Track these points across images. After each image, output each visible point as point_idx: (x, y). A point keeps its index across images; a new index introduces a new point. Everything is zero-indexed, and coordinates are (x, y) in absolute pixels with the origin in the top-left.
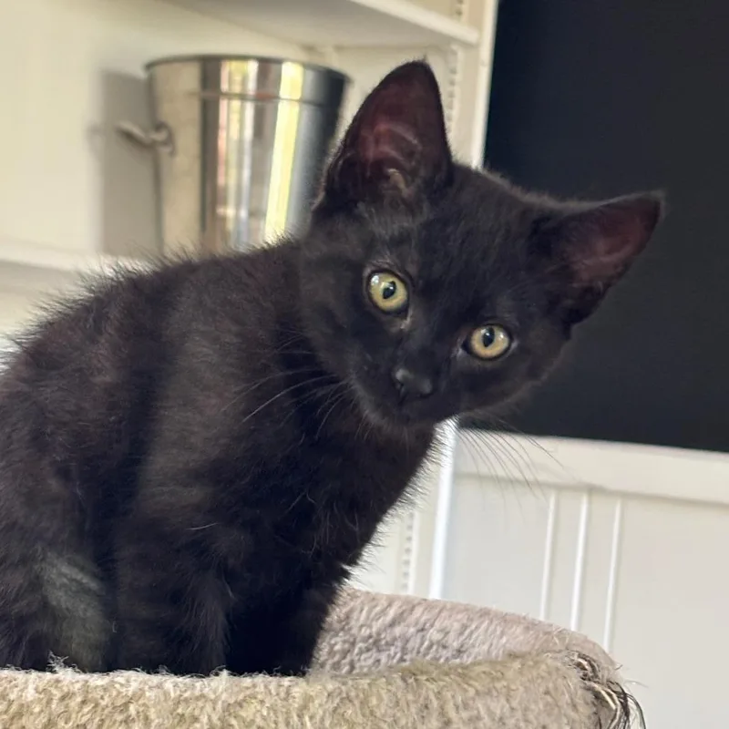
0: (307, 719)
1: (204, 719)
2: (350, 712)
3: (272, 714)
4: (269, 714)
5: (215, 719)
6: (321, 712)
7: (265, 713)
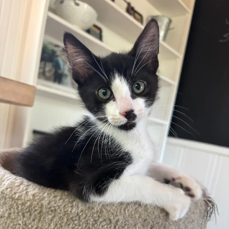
0: (126, 211)
1: (96, 209)
2: (140, 210)
3: (116, 209)
4: (115, 209)
5: (99, 208)
6: (131, 209)
7: (114, 208)
